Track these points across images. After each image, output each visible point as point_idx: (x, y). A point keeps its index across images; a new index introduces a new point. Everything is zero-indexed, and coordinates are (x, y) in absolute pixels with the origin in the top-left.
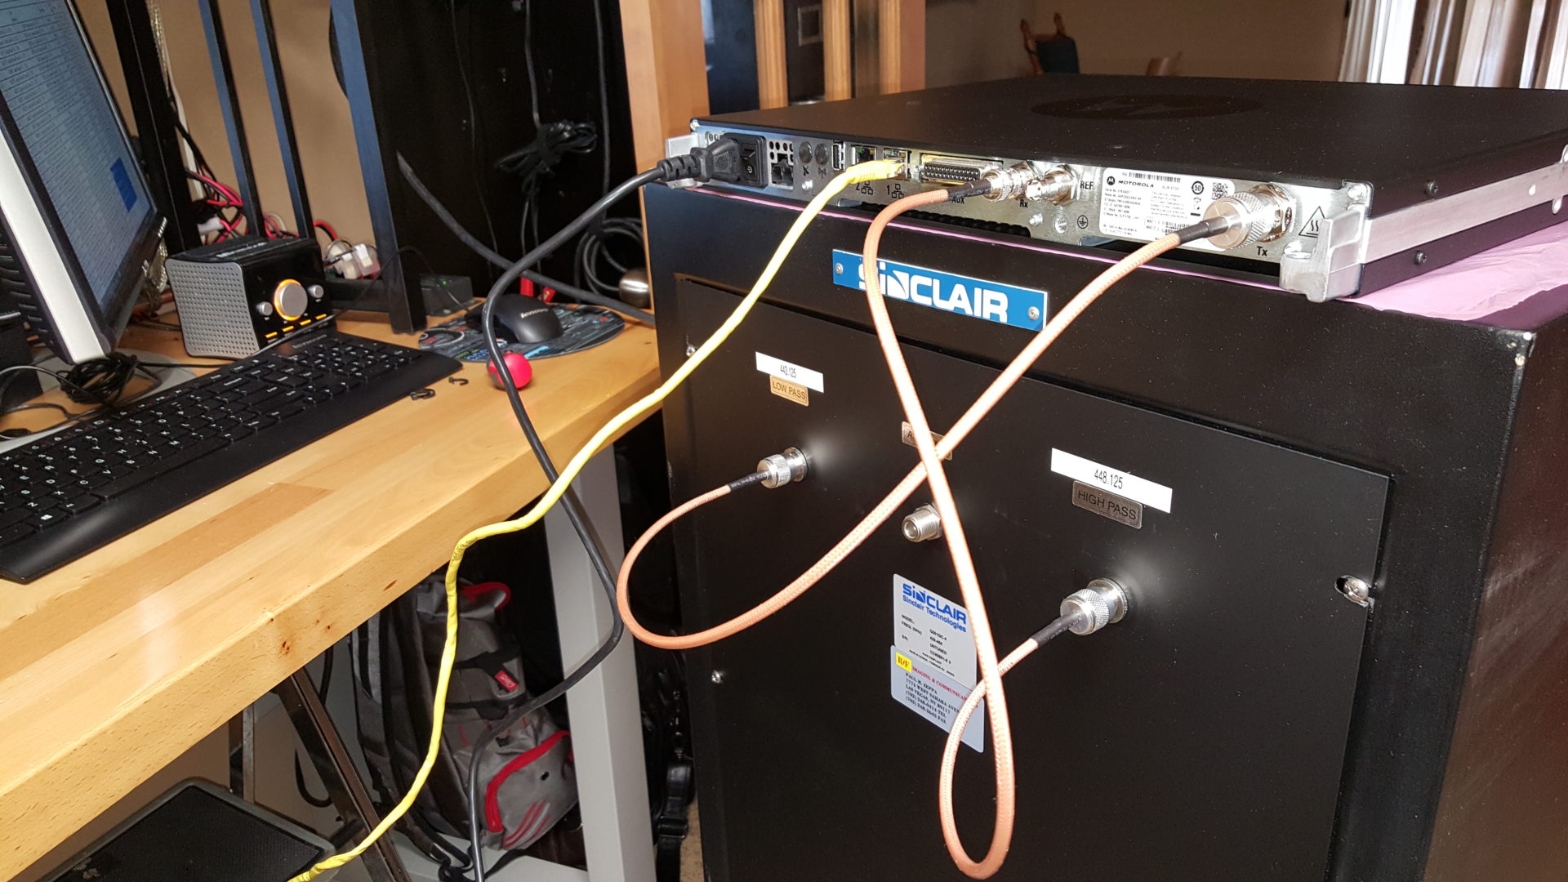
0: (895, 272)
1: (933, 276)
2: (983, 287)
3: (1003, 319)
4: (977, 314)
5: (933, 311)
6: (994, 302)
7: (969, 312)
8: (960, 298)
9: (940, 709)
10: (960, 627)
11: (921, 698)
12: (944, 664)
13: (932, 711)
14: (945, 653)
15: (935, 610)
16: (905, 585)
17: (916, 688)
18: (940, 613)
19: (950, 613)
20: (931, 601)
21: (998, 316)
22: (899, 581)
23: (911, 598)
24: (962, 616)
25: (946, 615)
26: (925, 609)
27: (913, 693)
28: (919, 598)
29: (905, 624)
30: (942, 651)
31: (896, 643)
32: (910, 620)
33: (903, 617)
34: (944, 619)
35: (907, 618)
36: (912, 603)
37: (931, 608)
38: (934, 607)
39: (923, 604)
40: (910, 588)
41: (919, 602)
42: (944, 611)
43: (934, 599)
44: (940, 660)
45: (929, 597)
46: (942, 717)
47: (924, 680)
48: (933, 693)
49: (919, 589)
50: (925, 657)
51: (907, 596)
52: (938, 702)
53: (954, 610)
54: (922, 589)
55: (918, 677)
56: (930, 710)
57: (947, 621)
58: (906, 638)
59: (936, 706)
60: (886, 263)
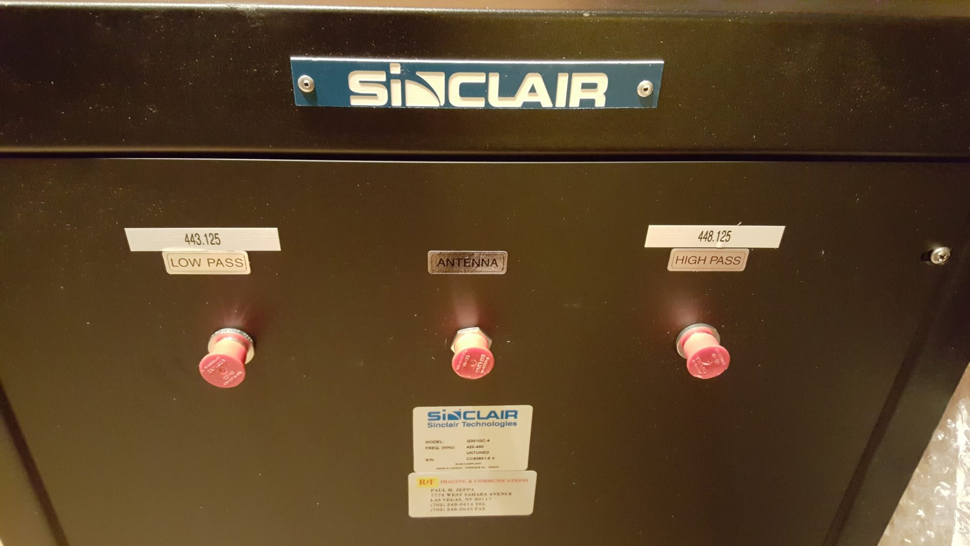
0: (418, 74)
1: (487, 70)
2: (571, 71)
3: (600, 103)
4: (561, 103)
5: (489, 112)
6: (585, 86)
7: (546, 103)
8: (533, 90)
9: (478, 501)
10: (510, 424)
11: (451, 502)
12: (484, 463)
13: (466, 507)
14: (487, 453)
15: (477, 420)
16: (430, 414)
17: (446, 497)
18: (481, 421)
19: (496, 416)
20: (468, 415)
21: (592, 102)
22: (420, 414)
23: (441, 421)
24: (513, 413)
25: (491, 420)
26: (461, 425)
27: (442, 501)
28: (451, 417)
29: (430, 448)
30: (484, 452)
31: (415, 469)
32: (438, 442)
33: (427, 442)
34: (488, 425)
35: (433, 442)
36: (442, 426)
37: (468, 421)
38: (474, 419)
39: (456, 421)
40: (439, 413)
41: (452, 422)
42: (489, 416)
43: (474, 412)
44: (478, 461)
45: (465, 413)
46: (481, 507)
47: (454, 487)
48: (471, 492)
49: (451, 410)
50: (460, 466)
51: (433, 422)
52: (474, 497)
53: (502, 412)
54: (457, 408)
55: (446, 487)
56: (463, 507)
57: (493, 424)
58: (432, 460)
59: (473, 501)
60: (401, 64)
